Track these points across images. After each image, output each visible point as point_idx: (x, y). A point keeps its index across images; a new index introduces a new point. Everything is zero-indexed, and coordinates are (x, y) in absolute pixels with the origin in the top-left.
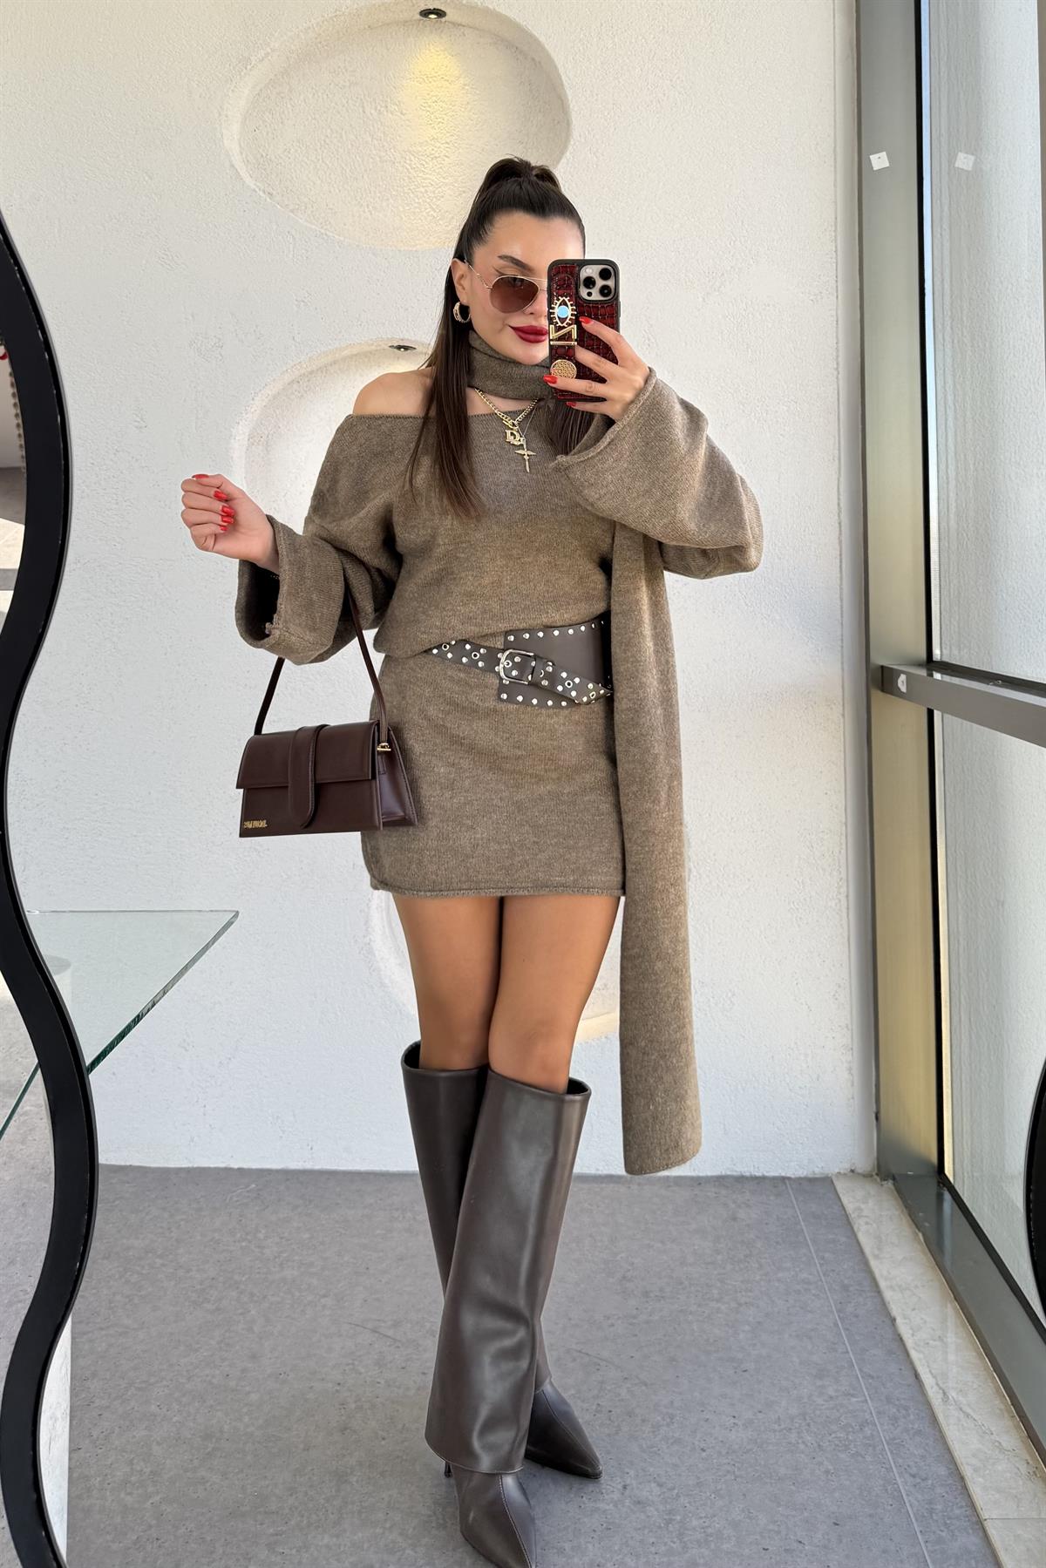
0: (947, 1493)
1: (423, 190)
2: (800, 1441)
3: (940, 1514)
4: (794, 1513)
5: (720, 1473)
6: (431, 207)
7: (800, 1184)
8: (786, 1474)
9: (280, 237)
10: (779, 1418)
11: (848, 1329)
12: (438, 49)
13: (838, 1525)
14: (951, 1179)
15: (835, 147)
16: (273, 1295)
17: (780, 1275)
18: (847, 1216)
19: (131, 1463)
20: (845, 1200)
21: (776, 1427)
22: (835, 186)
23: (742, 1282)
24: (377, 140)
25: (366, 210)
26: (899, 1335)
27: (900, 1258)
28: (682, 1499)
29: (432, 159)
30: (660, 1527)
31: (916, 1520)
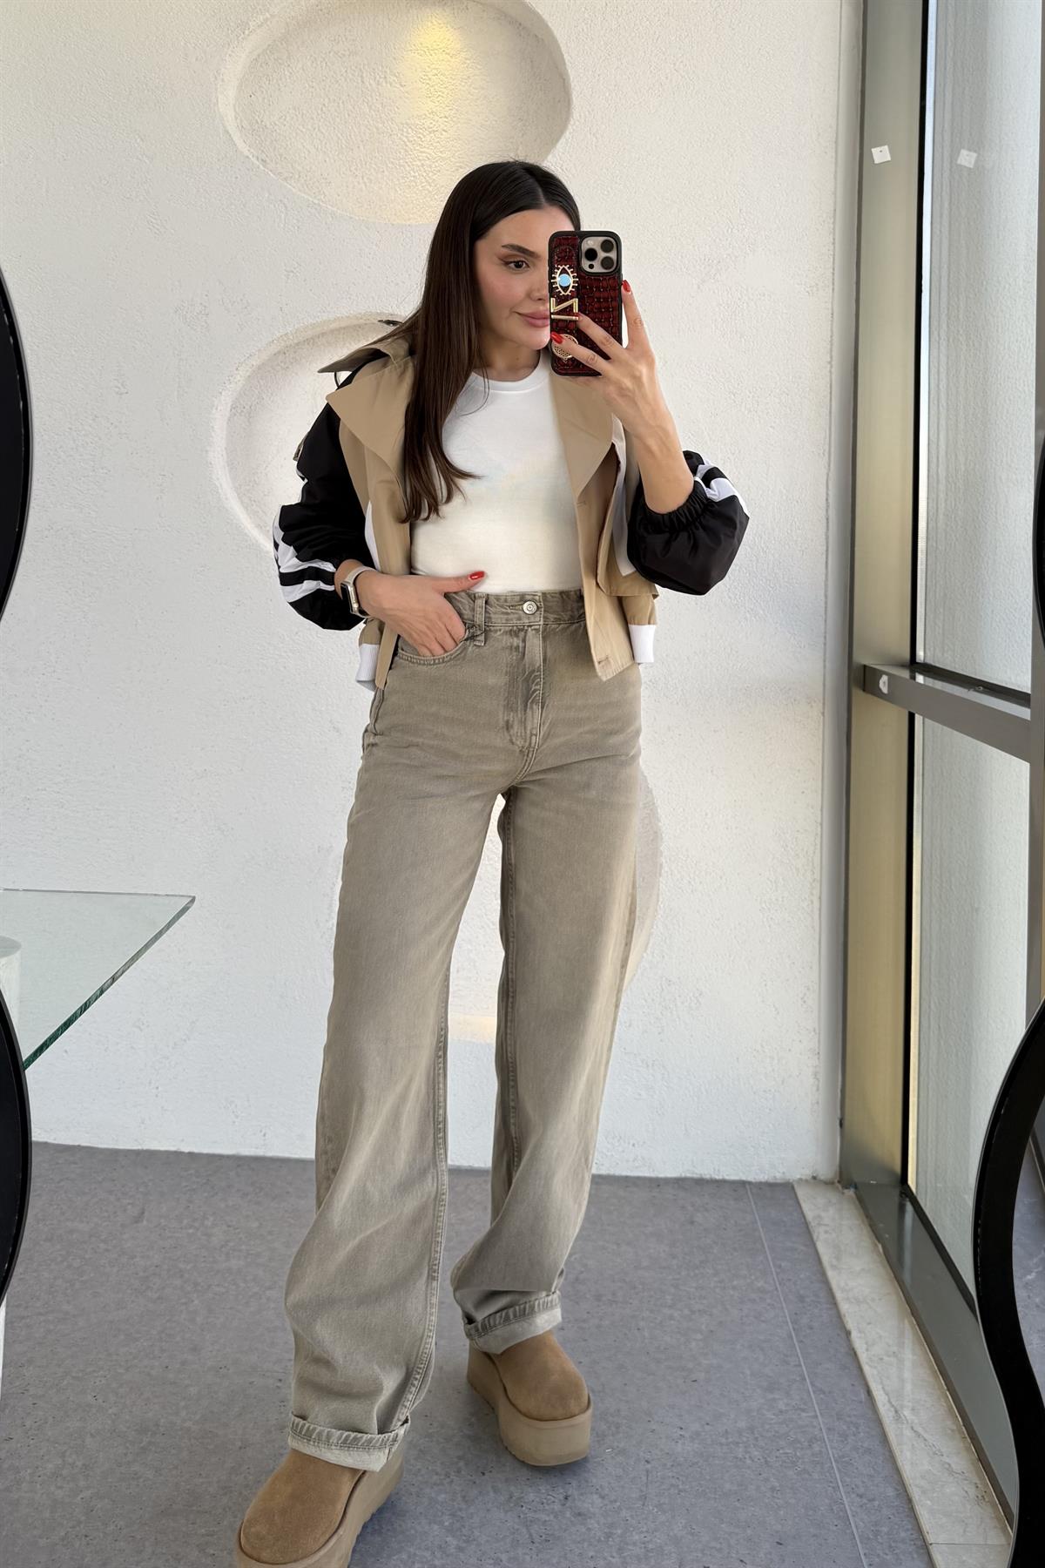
0: (893, 1514)
1: (419, 164)
2: (747, 1456)
3: (885, 1537)
4: (737, 1530)
5: (663, 1487)
6: (427, 181)
7: (760, 1189)
8: (730, 1490)
9: (272, 206)
10: (726, 1431)
11: (802, 1341)
12: (440, 22)
13: (781, 1544)
14: (914, 1190)
15: (837, 138)
16: (218, 1285)
17: (735, 1283)
18: (806, 1224)
19: (63, 1455)
20: (806, 1207)
21: (723, 1440)
22: (835, 178)
23: (696, 1288)
24: (374, 111)
25: (361, 181)
26: (853, 1349)
27: (858, 1269)
28: (624, 1511)
29: (430, 133)
30: (599, 1541)
31: (861, 1542)
